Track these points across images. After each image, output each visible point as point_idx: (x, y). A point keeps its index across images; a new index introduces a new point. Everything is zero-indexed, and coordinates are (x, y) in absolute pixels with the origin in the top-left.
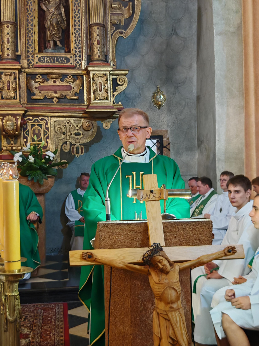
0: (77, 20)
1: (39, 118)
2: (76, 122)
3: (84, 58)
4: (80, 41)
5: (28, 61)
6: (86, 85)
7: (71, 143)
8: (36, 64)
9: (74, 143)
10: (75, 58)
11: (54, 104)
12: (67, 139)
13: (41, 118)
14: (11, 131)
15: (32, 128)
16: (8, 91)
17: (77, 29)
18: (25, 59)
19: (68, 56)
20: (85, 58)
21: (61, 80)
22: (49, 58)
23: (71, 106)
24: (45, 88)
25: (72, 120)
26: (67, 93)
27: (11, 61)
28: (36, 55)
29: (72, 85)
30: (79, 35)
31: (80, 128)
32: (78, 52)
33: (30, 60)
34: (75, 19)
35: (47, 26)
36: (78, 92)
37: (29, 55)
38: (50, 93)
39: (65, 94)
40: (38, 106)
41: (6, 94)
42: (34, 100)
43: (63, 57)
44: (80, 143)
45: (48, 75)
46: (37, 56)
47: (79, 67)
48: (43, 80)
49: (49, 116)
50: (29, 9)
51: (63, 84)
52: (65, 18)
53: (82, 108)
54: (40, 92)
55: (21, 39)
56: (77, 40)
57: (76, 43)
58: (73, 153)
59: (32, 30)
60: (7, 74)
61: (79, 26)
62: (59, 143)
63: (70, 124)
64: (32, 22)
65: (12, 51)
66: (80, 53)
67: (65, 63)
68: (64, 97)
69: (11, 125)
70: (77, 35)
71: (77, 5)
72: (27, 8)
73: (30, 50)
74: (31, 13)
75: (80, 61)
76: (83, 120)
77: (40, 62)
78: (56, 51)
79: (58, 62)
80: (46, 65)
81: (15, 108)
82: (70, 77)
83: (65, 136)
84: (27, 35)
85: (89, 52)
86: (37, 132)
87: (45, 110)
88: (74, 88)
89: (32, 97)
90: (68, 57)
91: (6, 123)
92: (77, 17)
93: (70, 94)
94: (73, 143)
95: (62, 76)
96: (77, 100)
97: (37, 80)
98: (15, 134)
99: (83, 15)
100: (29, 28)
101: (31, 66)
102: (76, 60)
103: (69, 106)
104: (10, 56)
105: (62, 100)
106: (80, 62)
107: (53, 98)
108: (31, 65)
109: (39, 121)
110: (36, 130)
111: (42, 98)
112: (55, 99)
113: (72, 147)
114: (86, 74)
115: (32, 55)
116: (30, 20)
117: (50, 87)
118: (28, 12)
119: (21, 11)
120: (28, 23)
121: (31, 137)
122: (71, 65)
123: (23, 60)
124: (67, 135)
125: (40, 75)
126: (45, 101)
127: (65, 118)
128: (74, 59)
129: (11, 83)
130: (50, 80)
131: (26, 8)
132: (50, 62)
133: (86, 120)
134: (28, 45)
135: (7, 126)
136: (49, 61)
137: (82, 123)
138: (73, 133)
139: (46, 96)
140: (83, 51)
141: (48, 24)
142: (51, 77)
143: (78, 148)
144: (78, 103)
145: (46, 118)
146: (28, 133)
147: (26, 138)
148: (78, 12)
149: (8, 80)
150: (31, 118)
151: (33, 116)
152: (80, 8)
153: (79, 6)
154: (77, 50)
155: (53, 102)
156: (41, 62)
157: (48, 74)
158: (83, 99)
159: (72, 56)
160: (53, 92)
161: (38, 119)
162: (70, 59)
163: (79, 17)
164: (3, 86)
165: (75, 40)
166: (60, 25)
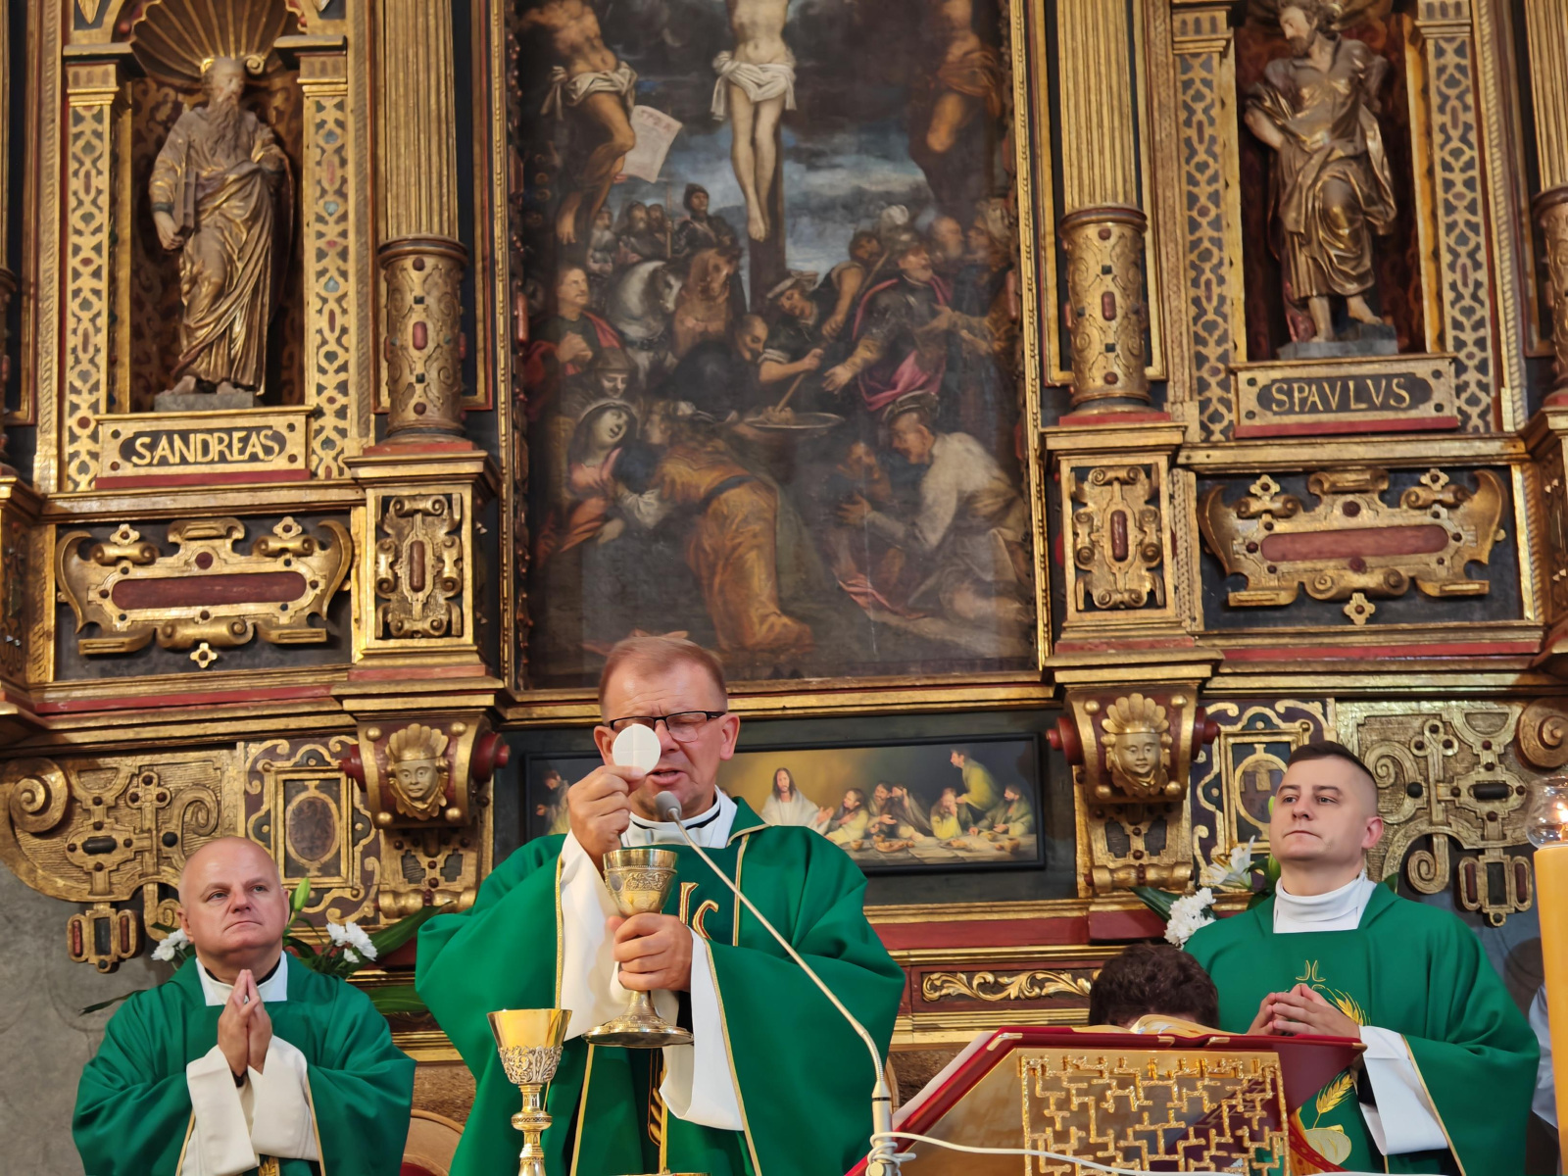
0: (1458, 177)
1: (1273, 709)
2: (1480, 723)
3: (1511, 374)
4: (1478, 285)
5: (1204, 406)
6: (1528, 518)
7: (1454, 843)
8: (1245, 422)
9: (1471, 841)
10: (1458, 374)
11: (1349, 628)
12: (1434, 819)
13: (1287, 708)
14: (1147, 775)
15: (1237, 762)
16: (1118, 564)
17: (1461, 225)
18: (1187, 398)
19: (1421, 369)
20: (1516, 375)
21: (1388, 497)
22: (1314, 388)
23: (1451, 636)
24: (1301, 547)
25: (1455, 712)
26: (1422, 567)
27: (1126, 408)
28: (1243, 376)
29: (1448, 521)
30: (1472, 255)
31: (1501, 757)
32: (1470, 342)
33: (1215, 401)
34: (1449, 175)
35: (1297, 222)
36: (1485, 558)
37: (1206, 376)
38: (1331, 572)
39: (1412, 574)
40: (1268, 641)
41: (1108, 582)
42: (1241, 615)
43: (1389, 377)
44: (1509, 842)
45: (1312, 478)
46: (1252, 382)
47: (1480, 423)
48: (1289, 506)
49: (1329, 695)
50: (1201, 140)
51: (1398, 521)
52: (1384, 175)
53: (1512, 644)
54: (1272, 570)
55: (1166, 294)
56: (1465, 284)
57: (1459, 297)
58: (1473, 900)
59: (1220, 249)
60: (1110, 475)
61: (1472, 208)
62: (1386, 842)
63: (1446, 733)
64: (1217, 206)
65: (1131, 358)
66: (1483, 348)
67: (1404, 405)
68: (1405, 587)
69: (1148, 740)
70: (1464, 260)
71: (1454, 102)
72: (1188, 141)
73: (1212, 351)
74: (1211, 161)
75: (1488, 394)
76: (1515, 710)
77: (1271, 409)
78: (1351, 346)
79: (1363, 406)
80: (1301, 425)
81: (1163, 653)
82: (1435, 479)
83: (1420, 802)
84: (1192, 274)
85: (1535, 339)
86: (1263, 783)
87: (1308, 663)
88: (1458, 537)
89: (1231, 595)
90: (1419, 375)
91: (1120, 733)
92: (1457, 165)
93: (1438, 573)
94: (1470, 839)
95: (1392, 476)
96: (1477, 604)
97: (1255, 506)
98: (1162, 791)
99: (1495, 150)
100: (1200, 240)
101: (1217, 437)
102: (1460, 389)
103: (1440, 635)
104: (1119, 384)
105: (1393, 605)
106: (1486, 400)
107: (1344, 598)
108: (1217, 427)
109: (1277, 727)
110: (1258, 776)
111: (1284, 598)
112: (1358, 599)
113: (1462, 865)
114: (1527, 456)
115: (1222, 376)
116: (1203, 200)
117: (1328, 538)
118: (1196, 159)
119: (1159, 155)
120: (1195, 213)
121: (1233, 811)
122: (1440, 414)
123: (1179, 406)
124: (1433, 799)
125: (1274, 476)
126: (1304, 612)
127: (1414, 705)
128: (1454, 382)
129: (1131, 524)
130: (1325, 499)
131: (1183, 136)
132: (1320, 407)
133: (1539, 710)
134: (1200, 324)
135: (1127, 748)
136: (1314, 403)
137: (1513, 727)
138: (1464, 785)
139: (1309, 590)
140: (1503, 338)
141: (1299, 214)
142: (1333, 484)
143: (1496, 871)
144: (1483, 619)
145: (1315, 708)
146: (1215, 792)
147: (1209, 821)
148: (1464, 139)
149: (1114, 508)
150: (1232, 709)
151: (1244, 699)
152: (1470, 117)
153: (1466, 108)
154: (1468, 336)
155: (1348, 617)
156: (1274, 407)
157: (1310, 471)
158: (1514, 593)
159: (1444, 366)
160: (1345, 562)
161: (1268, 711)
162: (1432, 382)
163: (1469, 165)
164: (1093, 543)
165: (1453, 286)
166: (1366, 213)
